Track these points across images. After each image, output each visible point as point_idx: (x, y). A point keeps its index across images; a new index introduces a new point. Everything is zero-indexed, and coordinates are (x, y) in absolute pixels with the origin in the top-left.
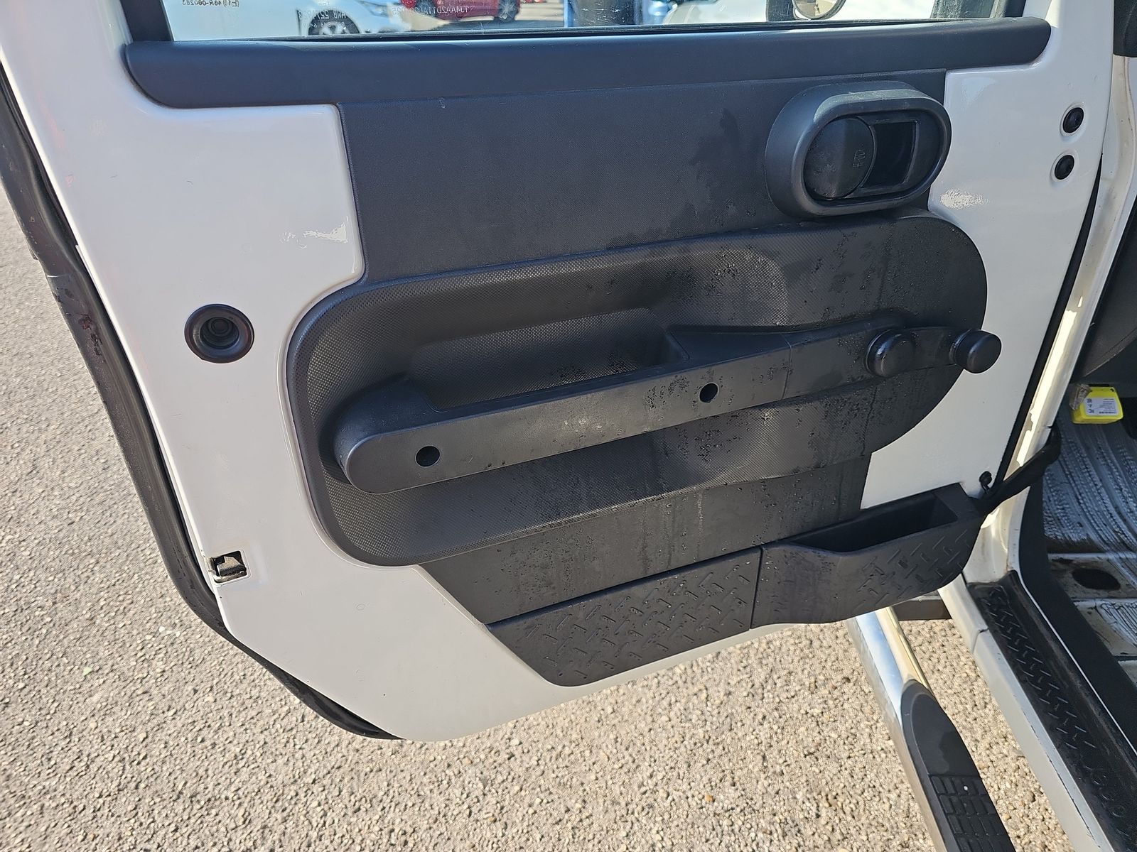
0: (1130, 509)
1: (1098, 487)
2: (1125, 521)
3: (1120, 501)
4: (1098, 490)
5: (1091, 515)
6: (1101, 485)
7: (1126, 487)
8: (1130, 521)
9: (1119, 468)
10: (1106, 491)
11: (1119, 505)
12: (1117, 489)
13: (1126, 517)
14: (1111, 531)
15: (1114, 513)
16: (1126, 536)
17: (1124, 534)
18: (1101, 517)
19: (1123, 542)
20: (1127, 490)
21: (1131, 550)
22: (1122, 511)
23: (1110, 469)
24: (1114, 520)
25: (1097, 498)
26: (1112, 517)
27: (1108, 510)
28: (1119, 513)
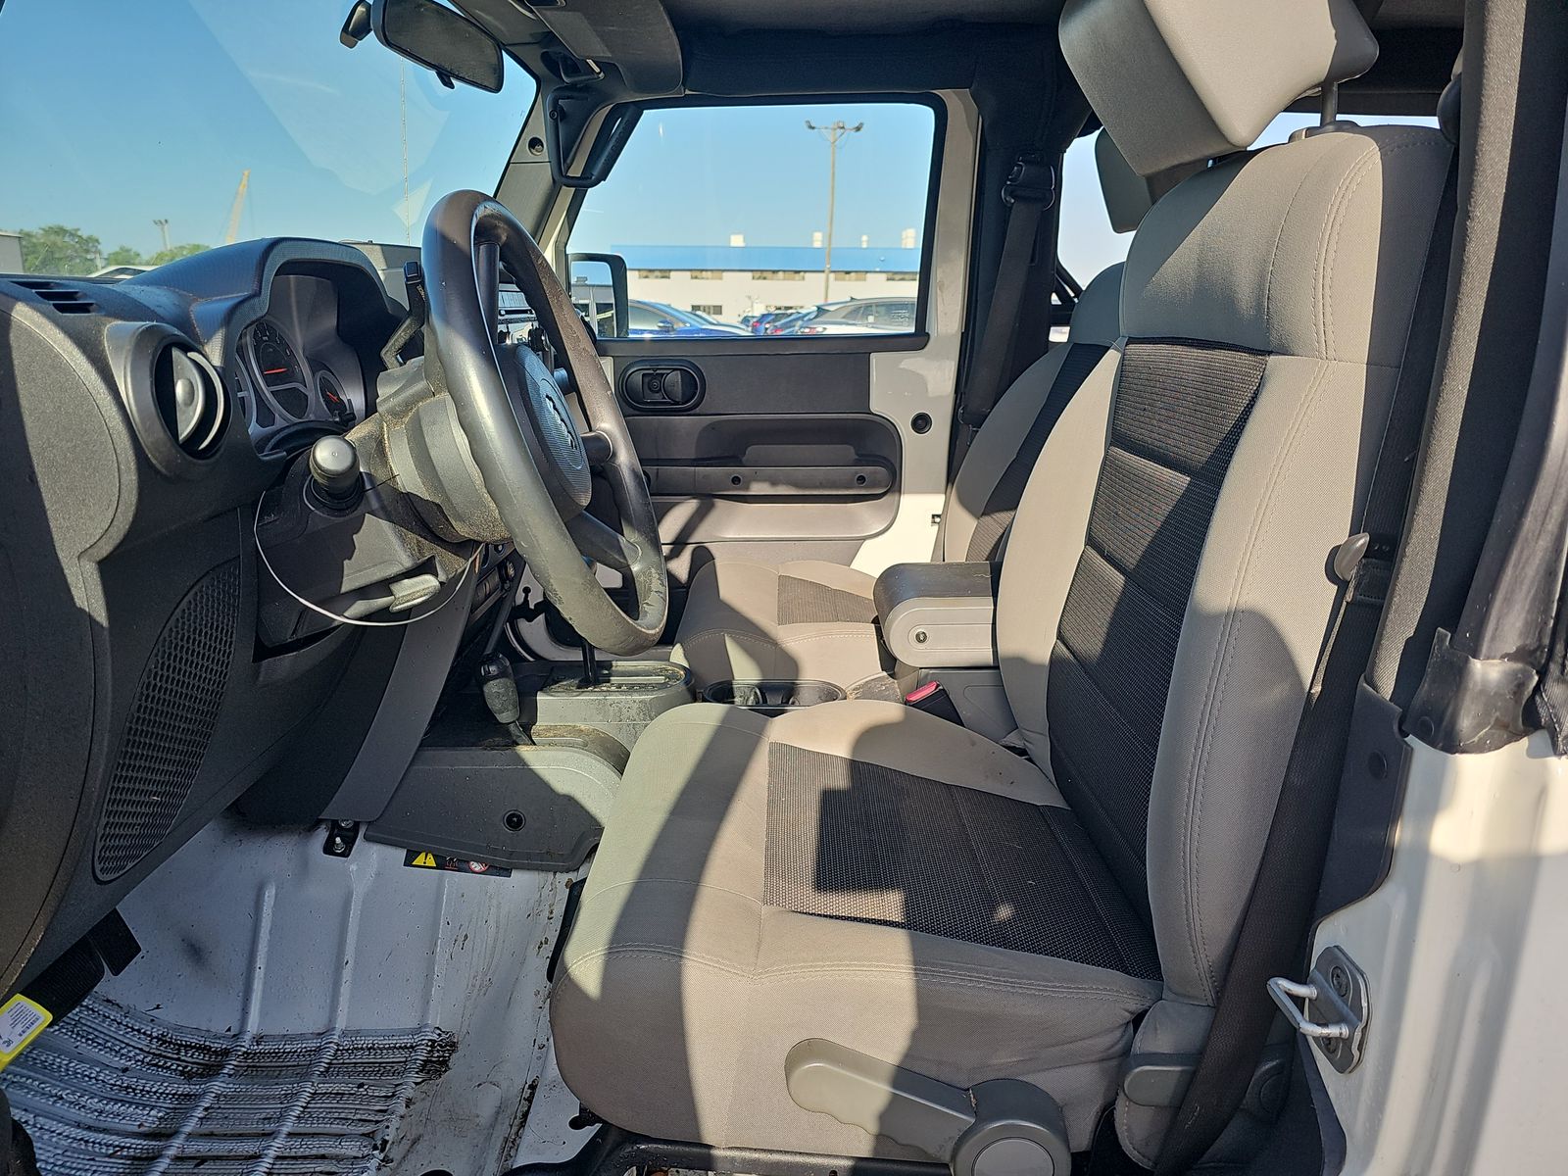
0: (96, 1110)
1: (31, 1123)
2: (105, 1131)
3: (74, 1113)
4: (34, 1126)
5: (62, 1166)
6: (32, 1116)
7: (64, 1089)
8: (112, 1124)
9: (32, 1074)
10: (46, 1117)
11: (79, 1119)
12: (55, 1102)
13: (103, 1125)
14: (107, 1159)
15: (86, 1134)
16: (129, 1148)
17: (124, 1147)
18: (76, 1155)
19: (134, 1158)
20: (68, 1091)
21: (154, 1158)
22: (91, 1123)
23: (22, 1086)
24: (93, 1142)
25: (46, 1137)
26: (87, 1142)
27: (75, 1139)
28: (89, 1128)
